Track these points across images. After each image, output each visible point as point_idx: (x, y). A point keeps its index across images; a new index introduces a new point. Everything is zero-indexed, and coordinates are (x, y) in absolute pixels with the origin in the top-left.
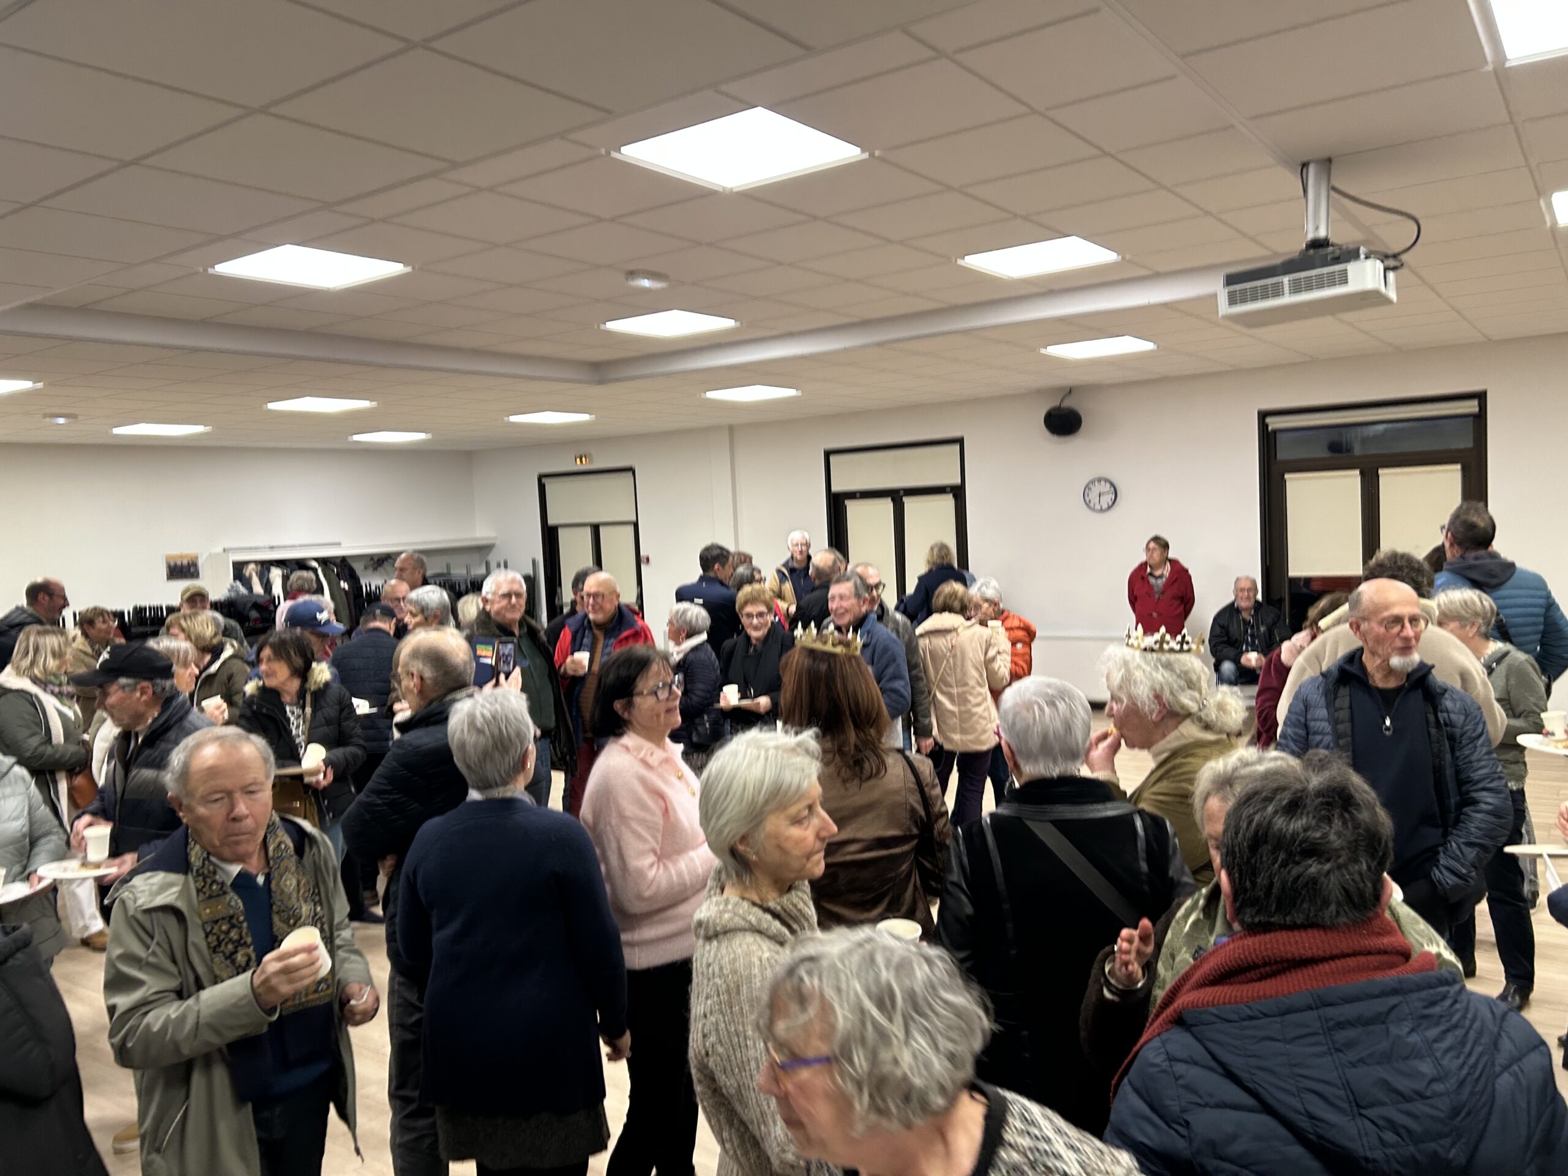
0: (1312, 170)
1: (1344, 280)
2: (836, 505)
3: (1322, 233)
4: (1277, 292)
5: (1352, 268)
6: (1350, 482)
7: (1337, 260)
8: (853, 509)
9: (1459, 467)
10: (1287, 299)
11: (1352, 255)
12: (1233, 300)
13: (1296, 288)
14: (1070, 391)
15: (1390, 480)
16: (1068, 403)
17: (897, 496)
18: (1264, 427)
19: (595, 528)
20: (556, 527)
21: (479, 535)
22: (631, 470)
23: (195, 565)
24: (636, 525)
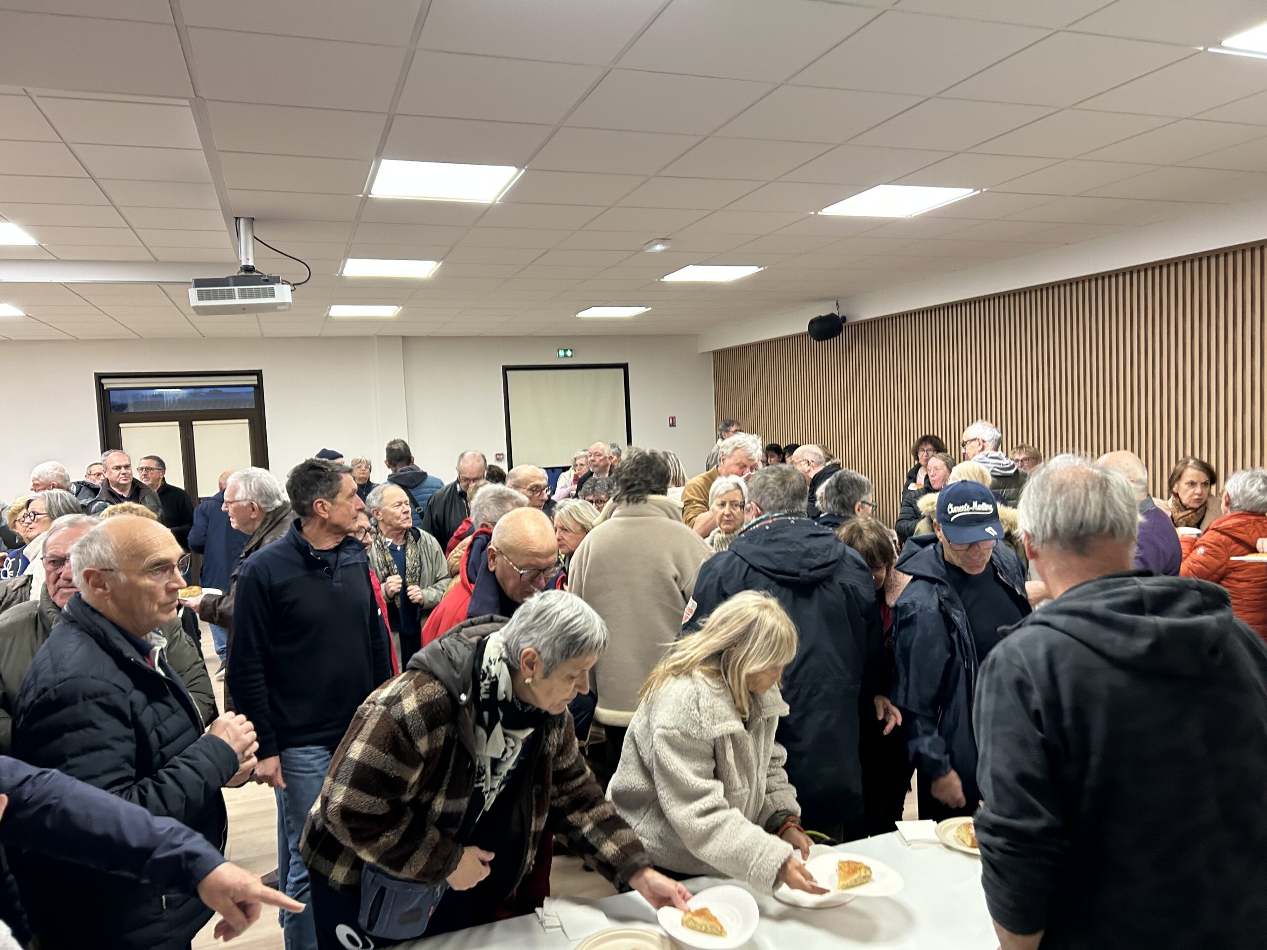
0: (242, 221)
1: (273, 295)
3: (251, 263)
4: (231, 296)
5: (277, 287)
6: (173, 428)
7: (267, 282)
9: (247, 421)
10: (238, 301)
11: (275, 280)
12: (201, 298)
13: (243, 295)
15: (200, 429)
18: (100, 386)
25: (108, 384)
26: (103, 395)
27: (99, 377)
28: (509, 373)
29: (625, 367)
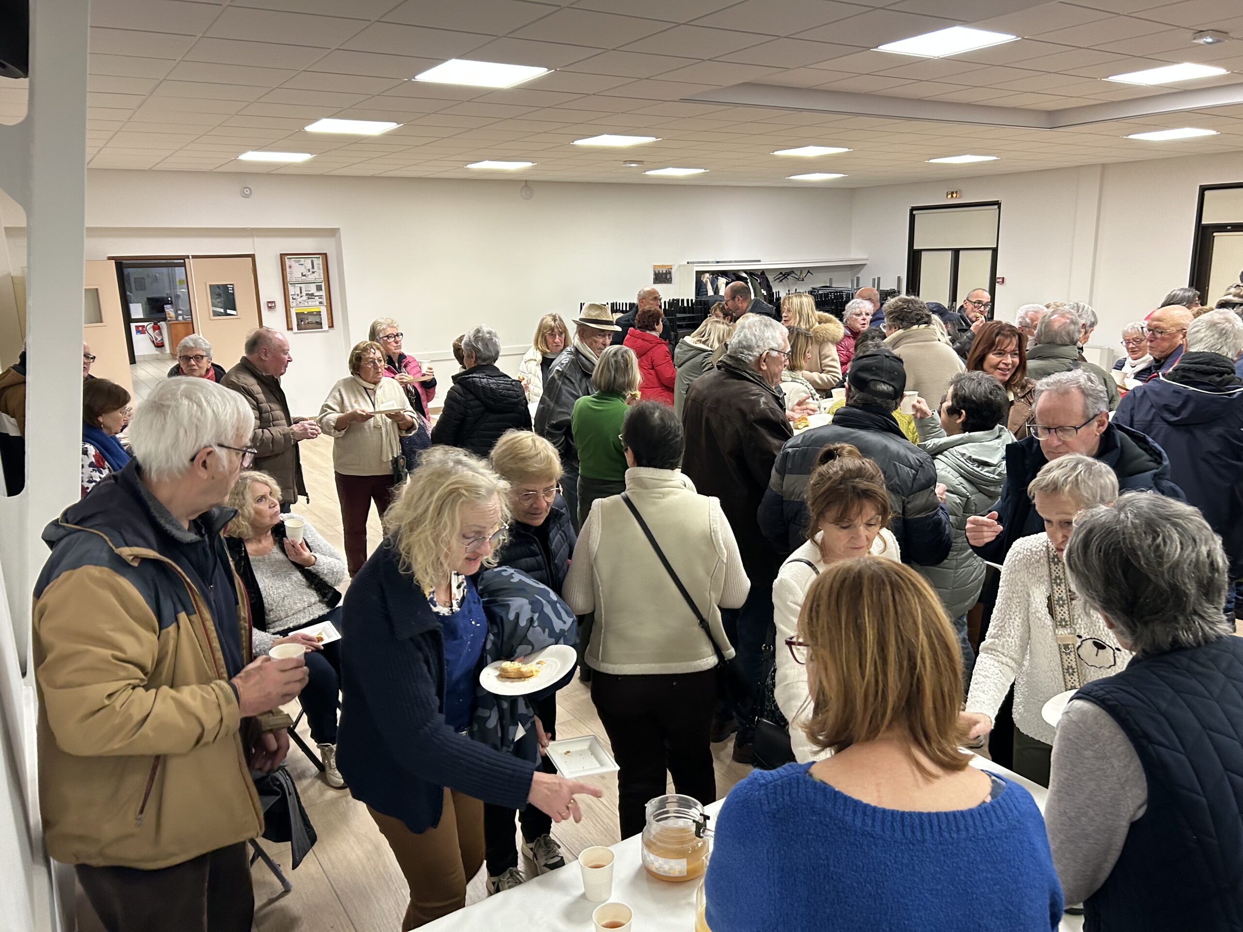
2: (1205, 236)
19: (956, 252)
20: (920, 251)
21: (853, 256)
22: (997, 204)
23: (670, 273)
24: (995, 251)
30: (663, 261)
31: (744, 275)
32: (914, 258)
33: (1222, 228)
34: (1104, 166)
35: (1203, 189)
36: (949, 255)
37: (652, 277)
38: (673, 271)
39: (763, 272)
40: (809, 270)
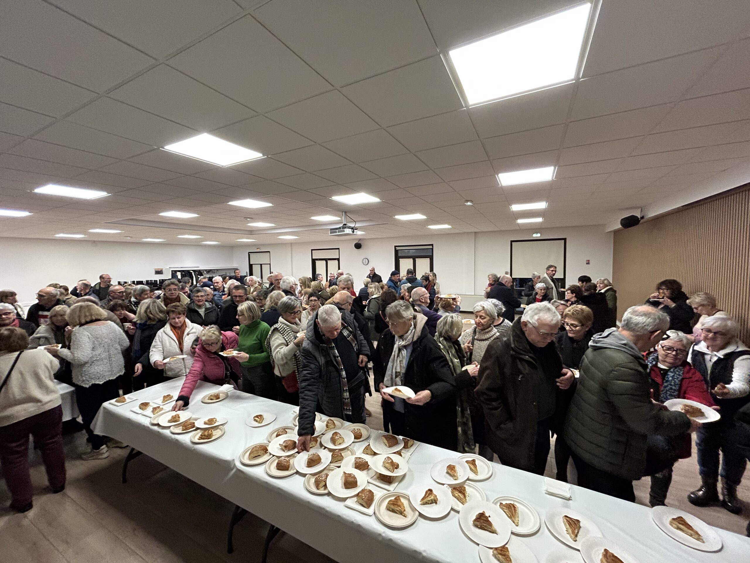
0: (343, 213)
2: (314, 261)
3: (345, 223)
4: (336, 233)
8: (317, 262)
9: (429, 259)
11: (347, 227)
13: (339, 232)
14: (360, 239)
15: (418, 260)
16: (360, 242)
17: (326, 260)
18: (395, 249)
19: (261, 265)
20: (252, 264)
21: (234, 266)
22: (269, 252)
23: (162, 271)
24: (270, 264)
25: (398, 248)
26: (396, 252)
27: (395, 247)
28: (513, 243)
29: (565, 239)
30: (159, 267)
31: (192, 272)
32: (251, 266)
33: (317, 260)
34: (291, 244)
35: (312, 250)
36: (260, 265)
37: (154, 272)
38: (163, 270)
39: (200, 270)
40: (217, 270)
